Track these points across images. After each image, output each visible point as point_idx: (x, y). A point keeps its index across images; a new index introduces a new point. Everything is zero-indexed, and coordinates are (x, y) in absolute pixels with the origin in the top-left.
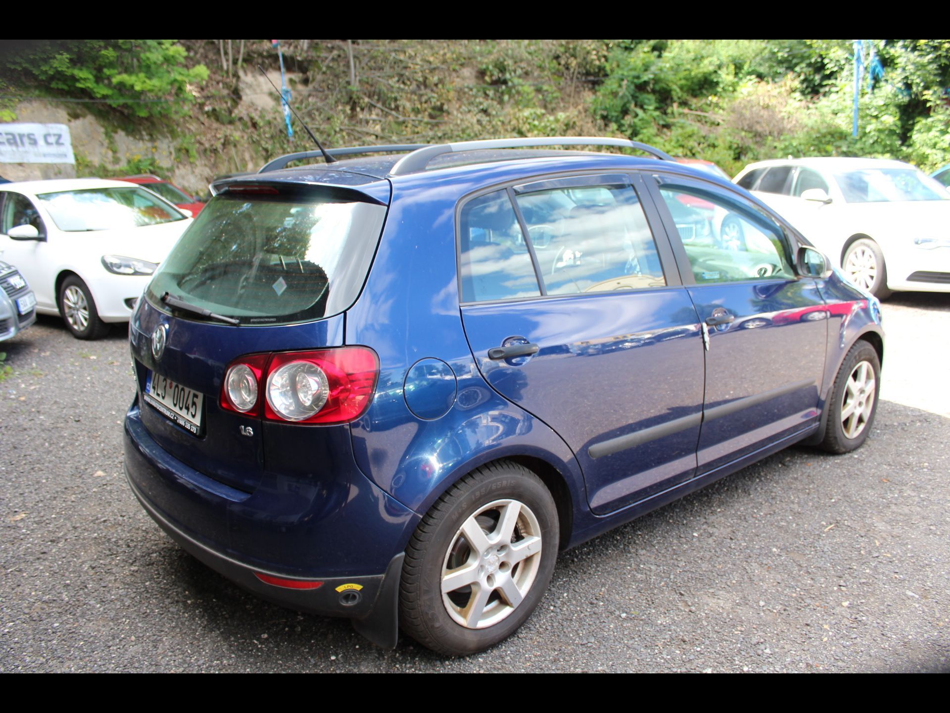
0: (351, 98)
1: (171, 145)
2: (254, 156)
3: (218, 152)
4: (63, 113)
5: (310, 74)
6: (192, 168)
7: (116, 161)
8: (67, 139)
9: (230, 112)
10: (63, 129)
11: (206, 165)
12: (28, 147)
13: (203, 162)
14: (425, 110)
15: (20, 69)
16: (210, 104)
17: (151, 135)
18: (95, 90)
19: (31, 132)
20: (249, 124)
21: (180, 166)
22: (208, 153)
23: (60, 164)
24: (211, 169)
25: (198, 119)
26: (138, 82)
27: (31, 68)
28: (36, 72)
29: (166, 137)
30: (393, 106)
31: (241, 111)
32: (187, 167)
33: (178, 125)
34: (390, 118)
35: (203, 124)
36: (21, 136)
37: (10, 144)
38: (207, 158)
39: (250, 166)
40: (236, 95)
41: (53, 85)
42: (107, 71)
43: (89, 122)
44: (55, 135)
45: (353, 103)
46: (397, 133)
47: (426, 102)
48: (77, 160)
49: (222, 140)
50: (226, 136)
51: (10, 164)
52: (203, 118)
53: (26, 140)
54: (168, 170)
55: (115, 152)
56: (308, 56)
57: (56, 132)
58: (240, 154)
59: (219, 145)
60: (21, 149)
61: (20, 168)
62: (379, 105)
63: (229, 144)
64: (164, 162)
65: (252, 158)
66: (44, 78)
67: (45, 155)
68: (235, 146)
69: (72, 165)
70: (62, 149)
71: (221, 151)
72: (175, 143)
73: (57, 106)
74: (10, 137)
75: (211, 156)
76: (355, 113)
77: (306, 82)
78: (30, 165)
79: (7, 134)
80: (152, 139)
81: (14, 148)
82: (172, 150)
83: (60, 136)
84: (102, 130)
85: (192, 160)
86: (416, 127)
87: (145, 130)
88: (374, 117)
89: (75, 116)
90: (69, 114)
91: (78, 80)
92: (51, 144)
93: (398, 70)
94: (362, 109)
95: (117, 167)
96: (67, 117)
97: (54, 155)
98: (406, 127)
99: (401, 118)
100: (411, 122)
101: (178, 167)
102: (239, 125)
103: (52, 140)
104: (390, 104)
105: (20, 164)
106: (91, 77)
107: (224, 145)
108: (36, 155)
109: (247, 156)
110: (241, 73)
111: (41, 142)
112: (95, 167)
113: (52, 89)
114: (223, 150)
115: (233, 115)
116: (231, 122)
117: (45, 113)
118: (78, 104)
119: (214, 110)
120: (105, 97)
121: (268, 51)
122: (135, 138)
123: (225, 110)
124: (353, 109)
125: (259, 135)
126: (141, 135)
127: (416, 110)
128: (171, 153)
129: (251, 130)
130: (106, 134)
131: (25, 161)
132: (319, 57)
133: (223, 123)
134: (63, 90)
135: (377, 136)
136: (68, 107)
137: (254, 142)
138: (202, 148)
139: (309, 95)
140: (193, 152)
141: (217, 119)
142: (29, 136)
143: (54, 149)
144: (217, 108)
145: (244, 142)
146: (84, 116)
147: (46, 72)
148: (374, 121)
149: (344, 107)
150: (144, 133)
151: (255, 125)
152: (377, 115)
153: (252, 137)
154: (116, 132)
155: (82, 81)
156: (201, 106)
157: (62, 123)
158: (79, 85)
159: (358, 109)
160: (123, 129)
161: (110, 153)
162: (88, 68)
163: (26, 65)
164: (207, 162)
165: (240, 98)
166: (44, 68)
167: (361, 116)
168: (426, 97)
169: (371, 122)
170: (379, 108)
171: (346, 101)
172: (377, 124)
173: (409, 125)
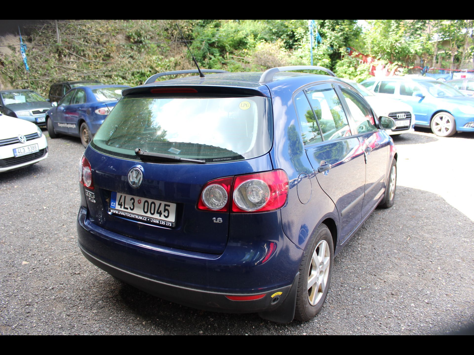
0: (58, 50)
5: (32, 36)
14: (100, 56)
30: (82, 54)
34: (81, 60)
45: (60, 53)
46: (86, 69)
47: (100, 52)
62: (74, 54)
76: (61, 58)
77: (30, 40)
86: (96, 65)
88: (72, 60)
93: (83, 35)
94: (65, 56)
98: (91, 65)
99: (87, 61)
100: (93, 62)
104: (80, 53)
124: (60, 56)
125: (6, 69)
127: (95, 56)
135: (75, 70)
137: (3, 73)
139: (33, 48)
149: (54, 54)
151: (2, 64)
152: (74, 59)
159: (63, 56)
167: (65, 60)
168: (100, 50)
169: (71, 63)
170: (74, 55)
171: (55, 51)
172: (74, 64)
173: (92, 64)
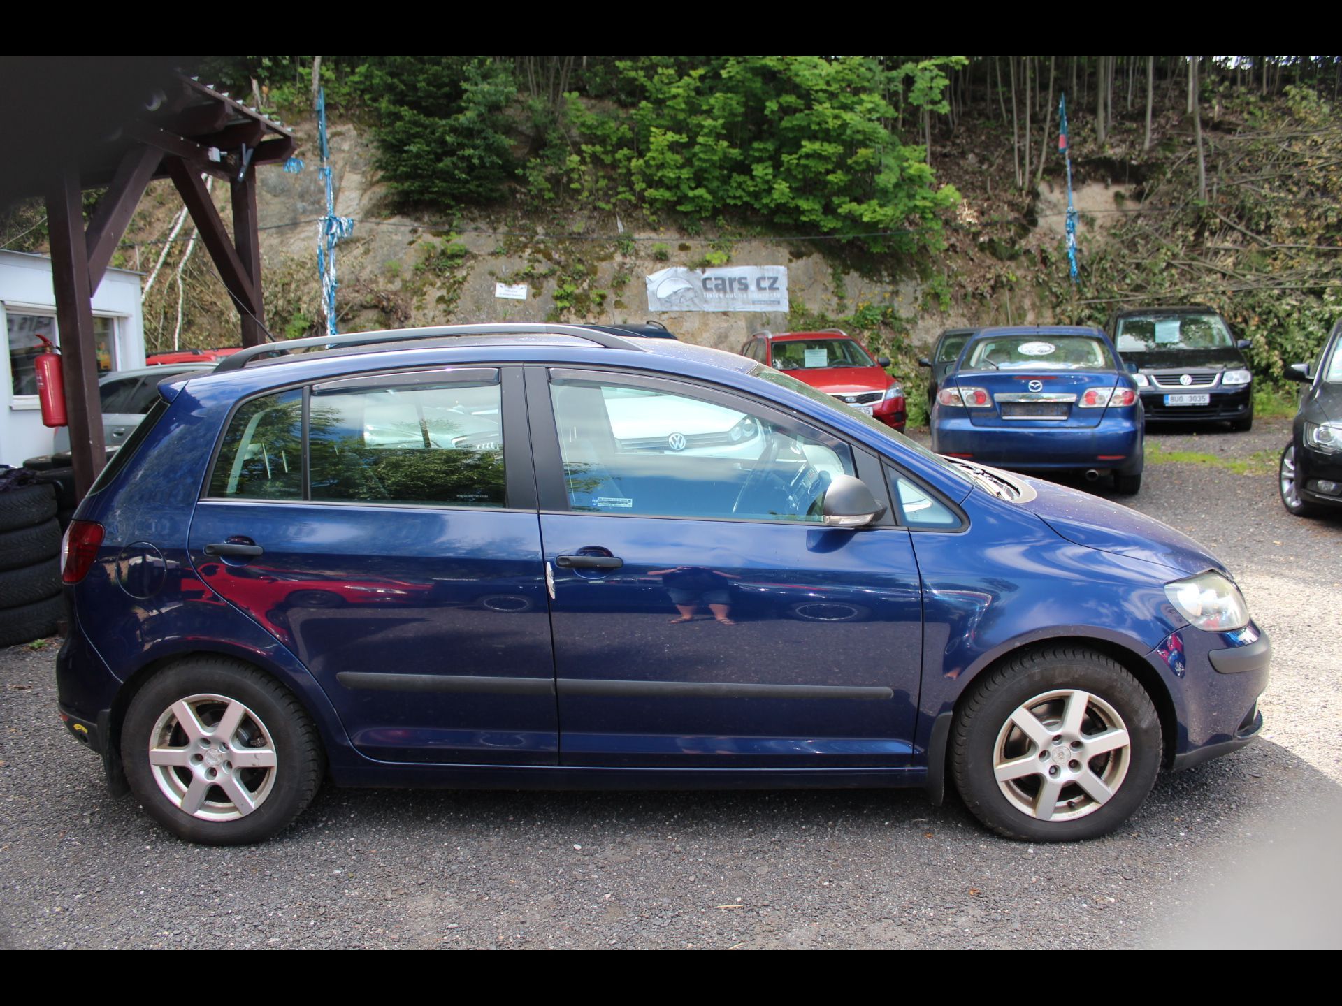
0: (1200, 217)
1: (919, 288)
2: (1038, 304)
3: (985, 298)
4: (784, 252)
5: (1146, 186)
6: (942, 318)
7: (842, 308)
8: (783, 283)
9: (1013, 242)
10: (780, 271)
11: (963, 315)
12: (737, 294)
13: (961, 311)
14: (1315, 230)
15: (739, 203)
16: (988, 233)
17: (894, 276)
18: (822, 223)
19: (743, 276)
20: (1038, 259)
21: (926, 316)
22: (969, 298)
23: (770, 313)
24: (970, 320)
25: (966, 253)
26: (868, 212)
27: (753, 202)
28: (757, 206)
29: (912, 278)
30: (1262, 227)
31: (1030, 242)
32: (935, 317)
33: (934, 262)
34: (1254, 246)
35: (972, 260)
36: (732, 281)
37: (718, 290)
38: (967, 305)
39: (1030, 317)
40: (1029, 219)
41: (777, 220)
42: (836, 200)
43: (814, 262)
44: (769, 278)
45: (1200, 224)
46: (1257, 270)
47: (1319, 218)
48: (791, 306)
49: (992, 282)
50: (999, 276)
51: (713, 312)
52: (974, 252)
53: (736, 285)
54: (908, 321)
55: (841, 298)
56: (1149, 158)
57: (771, 275)
58: (1016, 300)
59: (985, 288)
60: (729, 296)
61: (724, 317)
62: (1241, 227)
63: (1003, 286)
64: (904, 311)
65: (1034, 306)
66: (766, 212)
67: (754, 303)
68: (1011, 289)
69: (785, 314)
70: (776, 295)
71: (988, 296)
72: (924, 286)
73: (778, 244)
74: (720, 282)
75: (973, 303)
76: (1201, 240)
77: (1138, 196)
78: (734, 313)
79: (716, 279)
80: (894, 281)
81: (721, 295)
82: (919, 295)
83: (775, 280)
84: (830, 271)
85: (942, 308)
86: (1292, 258)
87: (886, 270)
88: (1228, 245)
89: (797, 255)
90: (791, 253)
91: (803, 212)
92: (765, 289)
93: (1284, 169)
94: (1213, 233)
95: (842, 317)
96: (788, 256)
97: (765, 302)
98: (1275, 259)
99: (1270, 246)
100: (1285, 250)
101: (922, 318)
102: (1024, 260)
103: (765, 284)
104: (1257, 224)
105: (725, 313)
106: (817, 207)
107: (993, 288)
108: (744, 302)
109: (1027, 303)
110: (1043, 188)
111: (753, 287)
112: (812, 315)
113: (776, 224)
114: (991, 296)
115: (1017, 247)
116: (1013, 257)
117: (764, 253)
118: (803, 241)
119: (991, 240)
120: (833, 231)
121: (1086, 157)
122: (871, 280)
123: (1005, 241)
124: (1199, 235)
125: (1048, 275)
126: (881, 275)
127: (1299, 231)
128: (916, 299)
129: (1041, 266)
130: (834, 275)
131: (730, 309)
132: (1167, 158)
133: (1001, 259)
134: (786, 224)
135: (1224, 275)
136: (791, 244)
137: (1039, 284)
138: (963, 291)
139: (1138, 216)
140: (946, 298)
141: (994, 253)
142: (740, 280)
143: (766, 295)
144: (995, 238)
145: (1026, 285)
146: (809, 255)
147: (766, 206)
148: (1227, 250)
149: (1187, 231)
150: (885, 273)
151: (1045, 260)
152: (1235, 242)
153: (1037, 277)
154: (848, 274)
155: (807, 214)
156: (976, 235)
157: (781, 265)
158: (804, 218)
159: (1207, 234)
160: (856, 270)
161: (835, 300)
162: (815, 196)
163: (746, 199)
164: (965, 311)
165: (1034, 223)
166: (765, 201)
167: (1209, 244)
168: (1320, 210)
169: (1222, 252)
170: (1240, 231)
171: (1190, 221)
172: (1231, 256)
173: (1281, 256)
